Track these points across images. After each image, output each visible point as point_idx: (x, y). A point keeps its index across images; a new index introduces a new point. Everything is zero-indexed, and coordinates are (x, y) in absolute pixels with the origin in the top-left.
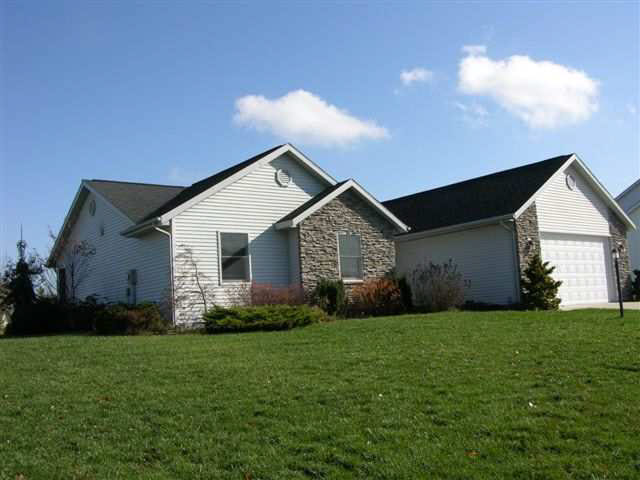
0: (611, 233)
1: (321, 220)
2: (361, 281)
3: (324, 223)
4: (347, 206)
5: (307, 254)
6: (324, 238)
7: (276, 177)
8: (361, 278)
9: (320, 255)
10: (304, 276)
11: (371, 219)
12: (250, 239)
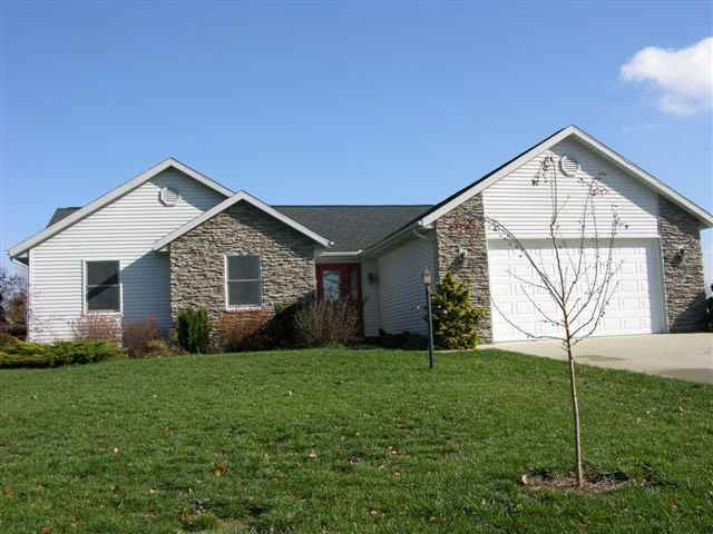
0: (660, 232)
1: (202, 240)
2: (260, 308)
3: (206, 244)
4: (242, 222)
5: (179, 280)
6: (204, 260)
7: (160, 196)
8: (260, 305)
9: (198, 281)
10: (174, 305)
11: (277, 235)
12: (122, 267)
